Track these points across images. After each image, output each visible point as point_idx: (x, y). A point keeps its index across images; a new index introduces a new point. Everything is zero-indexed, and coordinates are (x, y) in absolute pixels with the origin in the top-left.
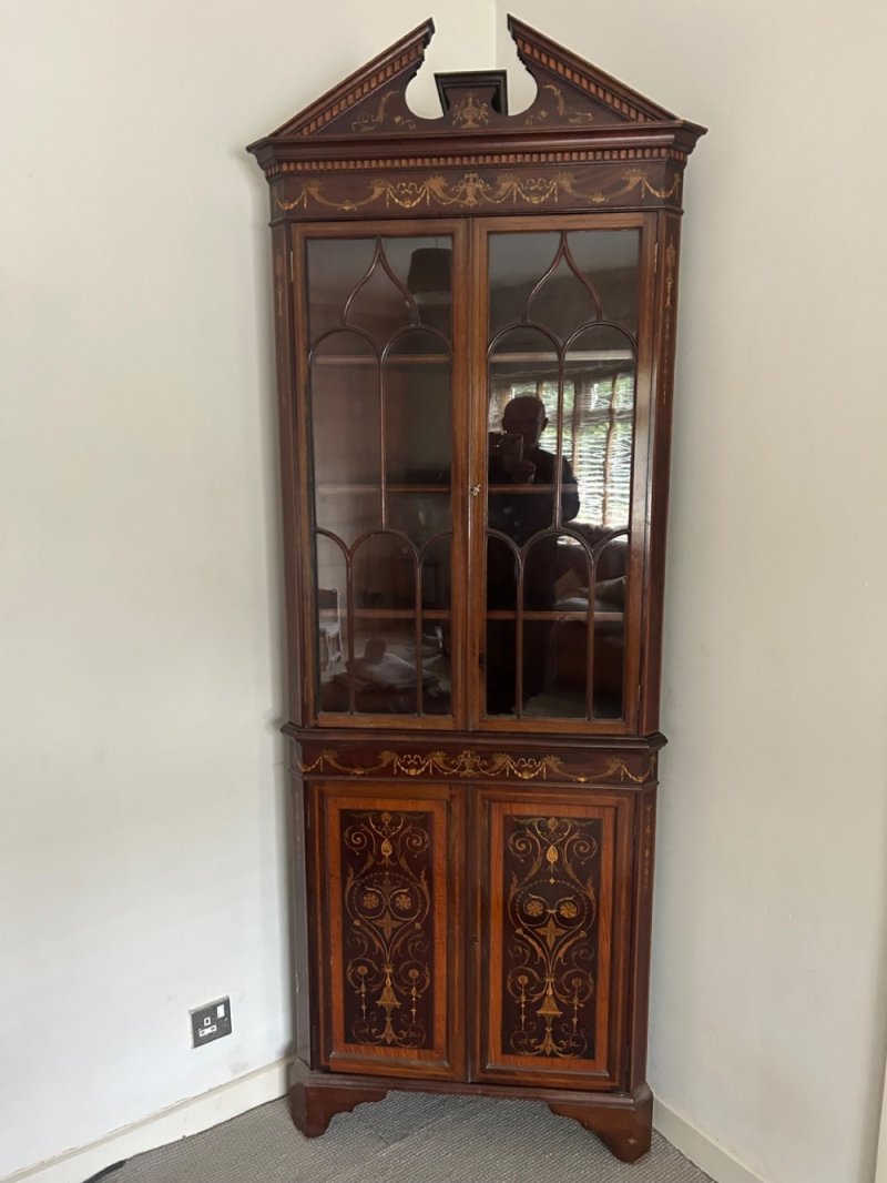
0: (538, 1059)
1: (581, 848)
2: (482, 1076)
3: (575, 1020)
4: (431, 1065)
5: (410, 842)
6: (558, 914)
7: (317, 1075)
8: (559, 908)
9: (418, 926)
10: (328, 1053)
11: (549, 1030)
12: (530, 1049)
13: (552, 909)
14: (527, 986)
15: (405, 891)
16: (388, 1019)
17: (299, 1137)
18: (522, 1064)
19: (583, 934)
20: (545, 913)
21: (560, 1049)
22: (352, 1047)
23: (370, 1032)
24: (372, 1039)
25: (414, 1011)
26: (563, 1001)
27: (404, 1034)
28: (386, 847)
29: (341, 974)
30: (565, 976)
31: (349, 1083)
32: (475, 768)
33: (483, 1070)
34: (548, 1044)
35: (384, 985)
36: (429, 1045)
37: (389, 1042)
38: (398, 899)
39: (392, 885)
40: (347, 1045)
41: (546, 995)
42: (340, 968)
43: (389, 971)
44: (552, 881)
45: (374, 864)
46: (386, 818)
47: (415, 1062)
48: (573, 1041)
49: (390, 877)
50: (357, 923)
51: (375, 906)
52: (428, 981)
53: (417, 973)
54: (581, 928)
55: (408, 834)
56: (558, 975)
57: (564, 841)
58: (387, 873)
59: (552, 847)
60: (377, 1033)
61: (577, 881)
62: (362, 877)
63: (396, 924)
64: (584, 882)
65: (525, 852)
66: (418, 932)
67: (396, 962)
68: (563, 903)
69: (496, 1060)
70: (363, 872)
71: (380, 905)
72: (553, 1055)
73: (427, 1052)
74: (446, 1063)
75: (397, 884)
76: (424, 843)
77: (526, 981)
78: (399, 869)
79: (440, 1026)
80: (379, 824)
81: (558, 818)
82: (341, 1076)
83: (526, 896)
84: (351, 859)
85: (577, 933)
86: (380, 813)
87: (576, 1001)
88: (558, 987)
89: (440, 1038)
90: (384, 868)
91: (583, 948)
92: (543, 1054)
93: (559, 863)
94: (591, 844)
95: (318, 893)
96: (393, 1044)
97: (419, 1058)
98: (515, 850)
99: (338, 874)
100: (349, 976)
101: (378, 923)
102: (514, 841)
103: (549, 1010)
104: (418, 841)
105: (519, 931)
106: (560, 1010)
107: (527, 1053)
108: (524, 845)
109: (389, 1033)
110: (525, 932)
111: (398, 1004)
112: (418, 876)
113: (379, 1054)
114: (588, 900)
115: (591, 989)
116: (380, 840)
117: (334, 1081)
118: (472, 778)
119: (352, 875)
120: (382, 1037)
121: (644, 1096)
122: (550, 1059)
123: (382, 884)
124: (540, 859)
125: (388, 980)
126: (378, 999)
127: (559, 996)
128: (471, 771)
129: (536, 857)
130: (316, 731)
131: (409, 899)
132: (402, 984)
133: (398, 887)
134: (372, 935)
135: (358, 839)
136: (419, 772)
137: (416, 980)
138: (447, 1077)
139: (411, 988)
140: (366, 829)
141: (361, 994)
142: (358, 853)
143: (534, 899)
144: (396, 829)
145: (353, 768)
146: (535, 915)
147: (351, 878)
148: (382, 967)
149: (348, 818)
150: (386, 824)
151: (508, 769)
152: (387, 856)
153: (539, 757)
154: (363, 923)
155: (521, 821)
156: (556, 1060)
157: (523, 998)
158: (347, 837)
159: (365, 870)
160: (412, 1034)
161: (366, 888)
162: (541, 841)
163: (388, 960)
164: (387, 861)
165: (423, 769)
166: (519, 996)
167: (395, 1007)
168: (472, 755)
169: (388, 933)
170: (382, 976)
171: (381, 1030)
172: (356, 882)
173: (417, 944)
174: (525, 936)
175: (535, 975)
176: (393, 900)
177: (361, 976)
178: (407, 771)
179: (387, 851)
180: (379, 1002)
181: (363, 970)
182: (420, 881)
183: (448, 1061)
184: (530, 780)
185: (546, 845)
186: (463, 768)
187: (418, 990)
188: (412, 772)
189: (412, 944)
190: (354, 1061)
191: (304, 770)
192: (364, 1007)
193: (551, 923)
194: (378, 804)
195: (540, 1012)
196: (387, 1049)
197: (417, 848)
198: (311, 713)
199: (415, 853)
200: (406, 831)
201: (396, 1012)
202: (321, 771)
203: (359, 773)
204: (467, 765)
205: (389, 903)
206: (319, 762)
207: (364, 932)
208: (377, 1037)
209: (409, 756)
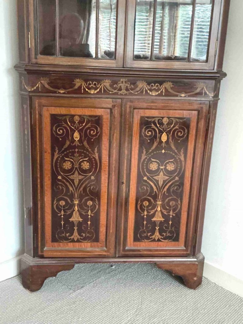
0: (151, 243)
1: (179, 133)
2: (123, 253)
3: (170, 223)
4: (97, 249)
5: (90, 132)
6: (165, 168)
7: (37, 259)
8: (166, 166)
9: (93, 178)
10: (43, 246)
11: (157, 228)
12: (147, 238)
13: (162, 166)
14: (148, 207)
15: (86, 159)
16: (76, 228)
17: (27, 292)
18: (143, 246)
19: (177, 178)
20: (159, 168)
21: (162, 237)
22: (56, 244)
23: (65, 235)
24: (66, 239)
25: (89, 223)
26: (165, 213)
27: (84, 235)
28: (76, 136)
29: (50, 206)
30: (167, 200)
32: (127, 89)
33: (124, 250)
34: (157, 235)
35: (74, 210)
36: (97, 240)
37: (76, 240)
38: (82, 164)
39: (79, 156)
40: (53, 243)
41: (157, 210)
42: (50, 202)
43: (76, 202)
44: (163, 151)
45: (70, 144)
46: (77, 119)
47: (89, 249)
48: (169, 233)
49: (78, 151)
50: (60, 177)
51: (70, 168)
52: (97, 207)
53: (91, 203)
54: (176, 176)
55: (89, 128)
56: (163, 201)
57: (170, 130)
58: (77, 150)
59: (165, 133)
60: (69, 236)
61: (176, 151)
62: (63, 152)
63: (81, 177)
64: (179, 151)
65: (150, 136)
66: (93, 181)
67: (81, 197)
68: (167, 163)
69: (131, 245)
70: (63, 149)
71: (73, 168)
72: (159, 240)
73: (95, 243)
74: (105, 248)
75: (82, 156)
76: (97, 133)
77: (148, 204)
78: (83, 147)
79: (103, 230)
80: (73, 122)
81: (169, 118)
82: (50, 259)
83: (150, 160)
84: (56, 142)
85: (174, 178)
86: (73, 116)
87: (171, 213)
88: (163, 206)
89: (102, 236)
90: (75, 147)
91: (176, 185)
92: (154, 240)
93: (167, 142)
94: (184, 132)
95: (38, 162)
96: (78, 241)
97: (91, 246)
98: (146, 136)
99: (49, 150)
100: (55, 206)
101: (72, 177)
102: (145, 131)
103: (158, 218)
104: (94, 132)
105: (145, 178)
106: (163, 218)
107: (146, 240)
108: (150, 133)
109: (76, 236)
110: (148, 178)
111: (81, 220)
112: (93, 151)
113: (70, 246)
114: (181, 161)
115: (179, 206)
116: (73, 132)
117: (46, 262)
118: (126, 95)
119: (57, 151)
120: (72, 237)
121: (201, 258)
122: (157, 243)
123: (74, 156)
124: (158, 140)
125: (76, 207)
126: (70, 218)
127: (163, 211)
128: (124, 91)
129: (156, 139)
130: (37, 65)
131: (88, 164)
132: (84, 209)
133: (83, 157)
134: (68, 184)
135: (61, 131)
136: (96, 92)
137: (91, 206)
138: (105, 255)
139: (88, 211)
140: (65, 125)
141: (61, 215)
142: (60, 139)
143: (153, 161)
144: (82, 125)
145: (59, 89)
146: (154, 170)
147: (57, 153)
148: (73, 201)
149: (55, 119)
150: (77, 122)
151: (144, 90)
152: (77, 140)
153: (161, 83)
154: (63, 178)
155: (150, 120)
156: (160, 243)
157: (146, 213)
158: (55, 130)
159: (64, 149)
160: (88, 235)
161: (65, 158)
162: (159, 130)
163: (76, 197)
164: (77, 143)
165: (98, 90)
166: (144, 212)
167: (79, 222)
168: (126, 82)
169: (76, 182)
170: (73, 205)
171: (72, 234)
172: (59, 155)
173: (92, 187)
174: (148, 181)
175: (152, 200)
176: (80, 164)
177: (61, 206)
178: (89, 91)
179: (77, 138)
180: (71, 220)
181: (62, 203)
182: (94, 153)
183: (106, 247)
184: (156, 96)
185: (161, 133)
186: (120, 89)
187: (92, 212)
188: (92, 92)
189: (89, 188)
190: (57, 251)
191: (30, 90)
192: (62, 223)
193: (161, 173)
194: (73, 111)
195: (154, 219)
196: (75, 244)
197: (93, 136)
198: (33, 56)
199: (92, 139)
200: (87, 126)
201: (80, 224)
202: (40, 90)
203: (62, 92)
204: (122, 88)
205: (77, 166)
206: (38, 85)
207: (63, 182)
208: (70, 238)
209: (91, 82)
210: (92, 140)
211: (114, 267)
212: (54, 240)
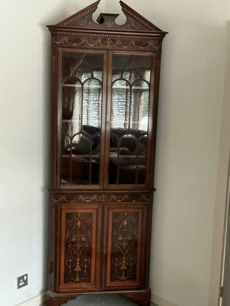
0: (120, 282)
1: (133, 220)
2: (104, 288)
3: (131, 270)
4: (90, 287)
6: (127, 239)
7: (55, 294)
8: (127, 237)
9: (87, 246)
10: (59, 286)
11: (123, 273)
12: (118, 279)
13: (125, 238)
14: (118, 261)
15: (84, 236)
16: (77, 275)
18: (116, 284)
19: (133, 244)
20: (123, 239)
21: (126, 279)
22: (66, 284)
23: (72, 279)
24: (72, 281)
25: (85, 271)
26: (128, 264)
27: (82, 278)
28: (79, 223)
29: (64, 262)
30: (128, 257)
31: (65, 295)
32: (105, 199)
34: (123, 277)
35: (77, 264)
36: (89, 281)
37: (77, 281)
39: (80, 234)
41: (123, 263)
42: (64, 260)
43: (78, 260)
44: (125, 230)
45: (75, 229)
46: (79, 215)
47: (85, 287)
48: (130, 276)
50: (69, 246)
51: (75, 241)
52: (90, 262)
53: (86, 260)
56: (126, 257)
57: (129, 219)
58: (79, 231)
61: (132, 229)
63: (81, 246)
64: (134, 230)
67: (80, 257)
68: (128, 236)
69: (109, 284)
70: (72, 231)
72: (124, 280)
73: (88, 283)
75: (82, 234)
77: (118, 259)
78: (82, 229)
79: (93, 275)
80: (77, 216)
81: (127, 212)
82: (63, 293)
83: (118, 235)
84: (68, 227)
85: (131, 245)
86: (78, 213)
87: (131, 264)
88: (126, 260)
89: (92, 279)
90: (78, 229)
91: (133, 248)
92: (122, 280)
93: (127, 225)
94: (136, 219)
95: (58, 238)
96: (79, 282)
97: (86, 285)
98: (115, 222)
99: (65, 232)
100: (66, 262)
101: (76, 246)
102: (115, 219)
103: (124, 267)
104: (88, 221)
106: (127, 267)
107: (117, 281)
108: (118, 221)
109: (78, 279)
110: (118, 245)
111: (81, 270)
113: (74, 285)
114: (135, 235)
115: (135, 260)
116: (77, 221)
117: (61, 295)
118: (105, 202)
119: (68, 232)
120: (76, 280)
121: (149, 290)
123: (77, 234)
124: (122, 224)
126: (74, 269)
127: (126, 263)
130: (60, 190)
131: (85, 238)
132: (82, 263)
134: (74, 249)
135: (71, 221)
136: (89, 201)
137: (86, 262)
138: (94, 290)
139: (85, 264)
140: (73, 218)
141: (70, 268)
142: (70, 226)
143: (120, 235)
144: (82, 218)
145: (71, 200)
146: (120, 240)
148: (77, 259)
149: (68, 216)
151: (114, 199)
153: (123, 196)
154: (71, 246)
155: (117, 214)
156: (125, 282)
157: (116, 264)
158: (68, 221)
160: (84, 278)
161: (73, 236)
162: (122, 219)
163: (78, 257)
164: (79, 227)
165: (91, 200)
166: (115, 264)
167: (80, 271)
168: (104, 196)
169: (78, 249)
170: (76, 262)
171: (75, 278)
172: (70, 234)
173: (87, 251)
174: (117, 246)
175: (120, 257)
176: (81, 239)
177: (70, 262)
178: (86, 201)
179: (79, 224)
180: (75, 270)
181: (71, 260)
182: (88, 232)
183: (95, 285)
184: (120, 202)
185: (124, 220)
186: (102, 199)
187: (87, 265)
188: (88, 201)
189: (85, 251)
190: (66, 288)
191: (56, 202)
192: (70, 272)
193: (125, 242)
194: (77, 211)
195: (121, 268)
196: (77, 284)
197: (88, 223)
198: (58, 185)
199: (87, 225)
200: (85, 218)
201: (80, 272)
202: (61, 202)
203: (72, 202)
204: (103, 199)
205: (79, 240)
206: (61, 199)
207: (71, 249)
208: (74, 280)
209: (87, 197)
211: (98, 298)
212: (65, 282)
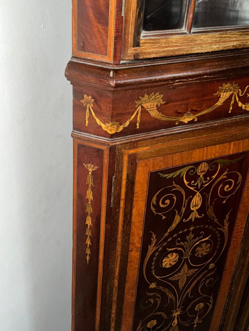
9: (212, 265)
15: (207, 239)
28: (196, 202)
38: (198, 249)
39: (195, 237)
43: (177, 314)
46: (203, 169)
49: (194, 230)
50: (152, 286)
51: (174, 263)
53: (202, 305)
55: (222, 181)
58: (192, 228)
62: (165, 239)
63: (191, 272)
66: (211, 270)
67: (186, 304)
70: (166, 235)
71: (179, 261)
76: (236, 186)
80: (194, 178)
86: (197, 165)
90: (189, 224)
104: (230, 185)
116: (191, 196)
125: (175, 321)
131: (208, 245)
133: (201, 237)
135: (167, 201)
137: (200, 311)
139: (195, 319)
140: (178, 187)
142: (164, 217)
144: (211, 179)
147: (154, 245)
148: (172, 313)
150: (201, 176)
152: (195, 210)
154: (159, 283)
158: (155, 203)
159: (169, 232)
161: (168, 249)
163: (178, 306)
164: (194, 216)
169: (182, 283)
170: (170, 320)
172: (158, 247)
173: (207, 282)
176: (194, 251)
177: (149, 329)
179: (196, 206)
182: (223, 224)
189: (203, 283)
191: (114, 132)
197: (227, 193)
199: (224, 199)
200: (220, 179)
202: (138, 128)
205: (188, 256)
206: (136, 116)
207: (159, 291)
210: (224, 202)
